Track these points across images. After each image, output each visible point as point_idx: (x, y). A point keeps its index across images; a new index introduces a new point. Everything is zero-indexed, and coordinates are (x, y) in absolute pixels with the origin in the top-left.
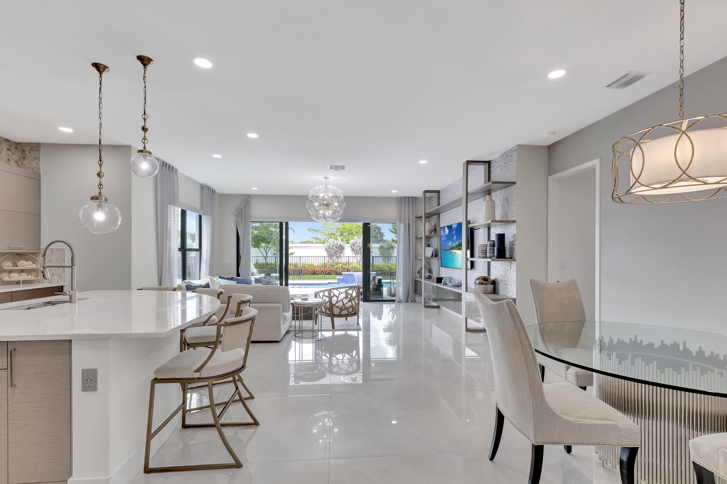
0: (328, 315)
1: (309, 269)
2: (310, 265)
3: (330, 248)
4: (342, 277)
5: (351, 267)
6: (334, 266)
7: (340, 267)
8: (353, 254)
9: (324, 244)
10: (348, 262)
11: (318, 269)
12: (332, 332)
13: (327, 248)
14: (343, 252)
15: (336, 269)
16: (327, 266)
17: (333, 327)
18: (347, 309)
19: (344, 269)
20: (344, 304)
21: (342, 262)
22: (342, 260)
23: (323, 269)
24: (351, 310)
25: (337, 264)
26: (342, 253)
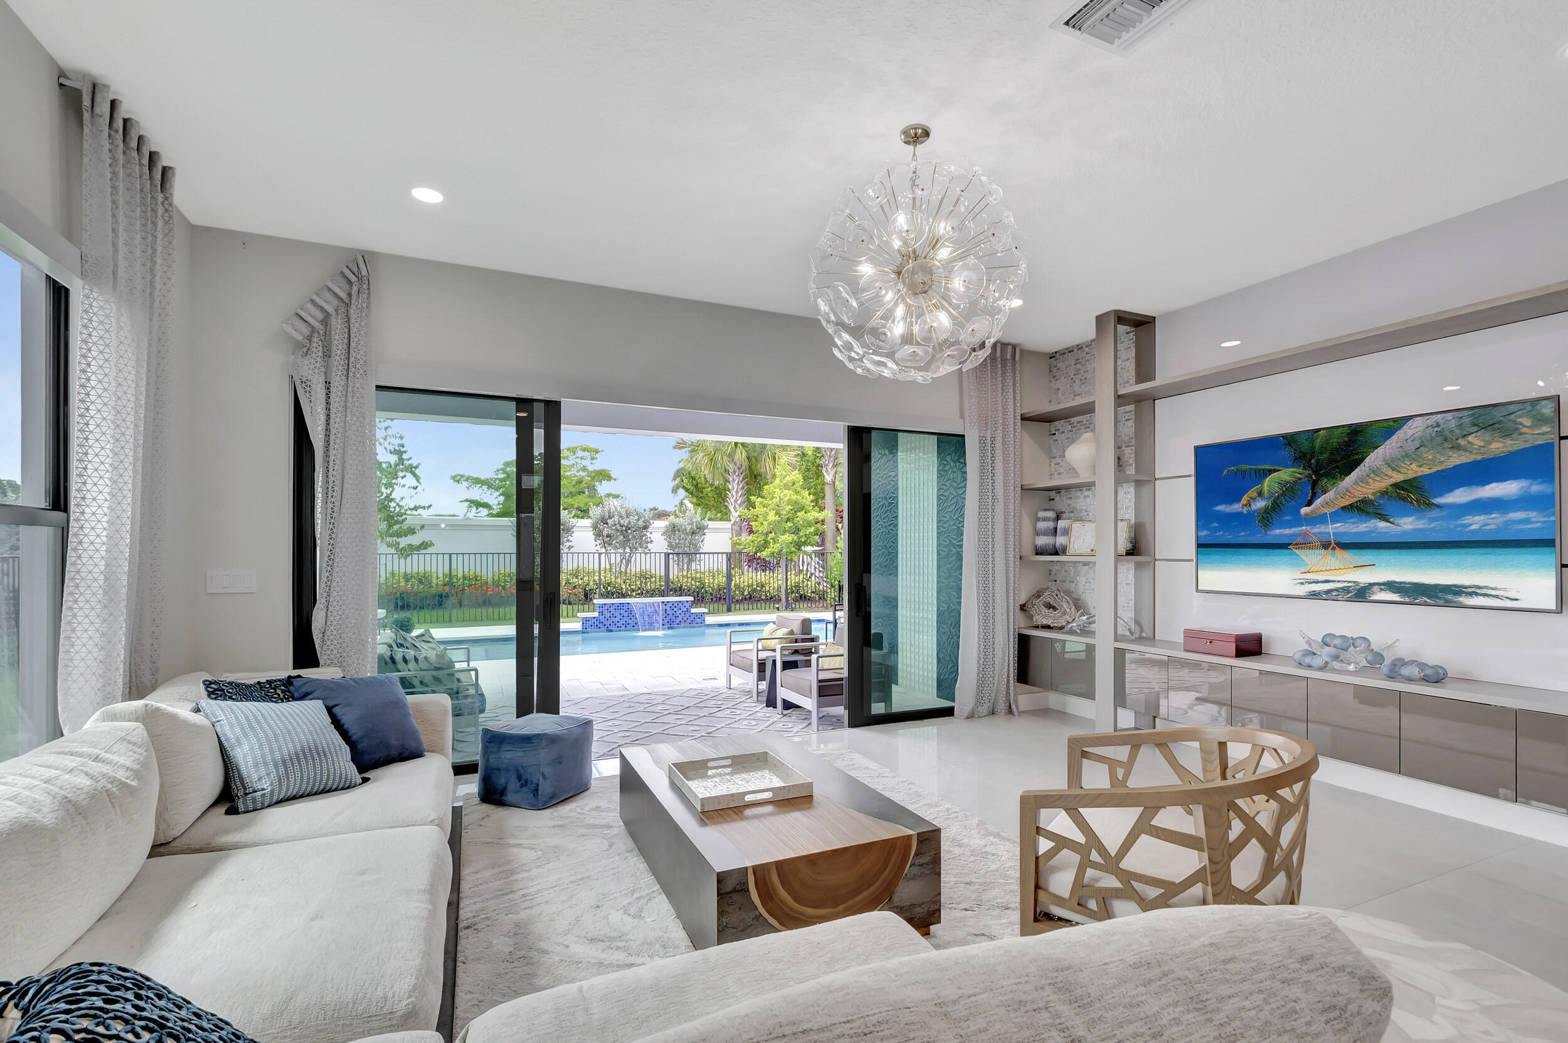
2: (470, 580)
4: (596, 614)
5: (594, 581)
8: (599, 546)
14: (569, 541)
19: (575, 588)
26: (565, 544)
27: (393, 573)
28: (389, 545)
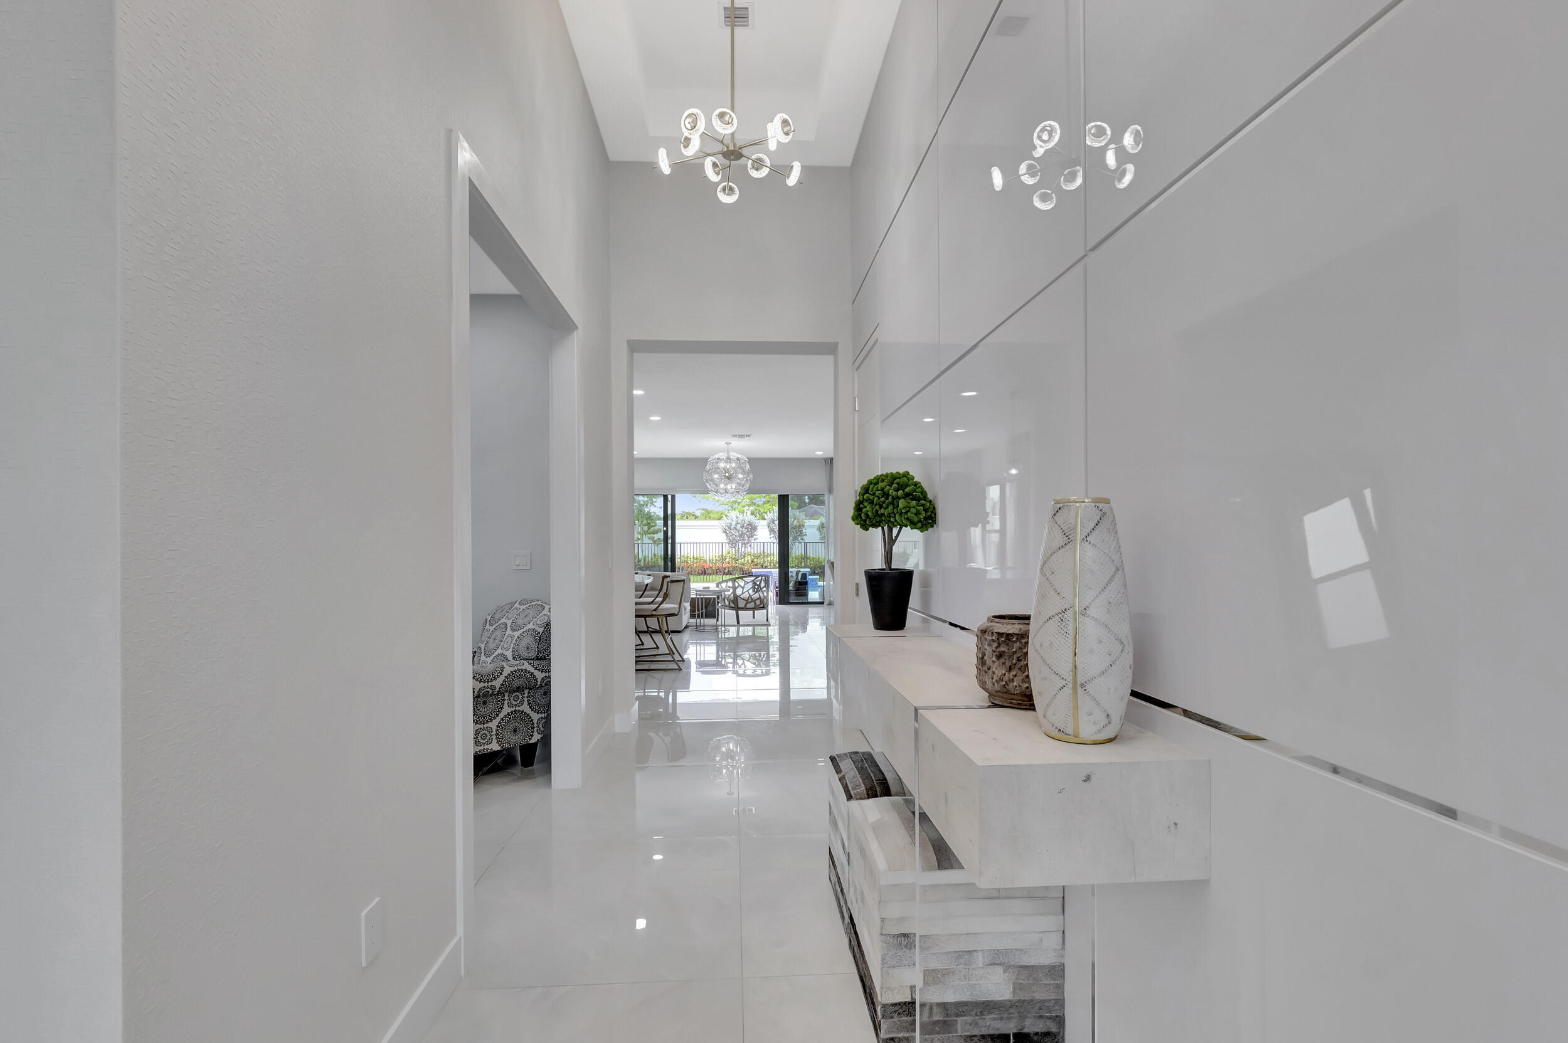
0: (733, 608)
1: (695, 565)
2: (697, 559)
3: (732, 527)
6: (738, 560)
7: (750, 561)
8: (772, 538)
9: (720, 521)
10: (762, 552)
11: (711, 565)
12: (736, 628)
13: (727, 528)
14: (755, 535)
15: (743, 564)
16: (727, 560)
17: (738, 623)
18: (754, 601)
19: (756, 565)
20: (750, 596)
21: (752, 552)
22: (752, 549)
23: (719, 564)
24: (758, 602)
25: (744, 557)
26: (752, 537)
27: (655, 555)
28: (650, 538)
